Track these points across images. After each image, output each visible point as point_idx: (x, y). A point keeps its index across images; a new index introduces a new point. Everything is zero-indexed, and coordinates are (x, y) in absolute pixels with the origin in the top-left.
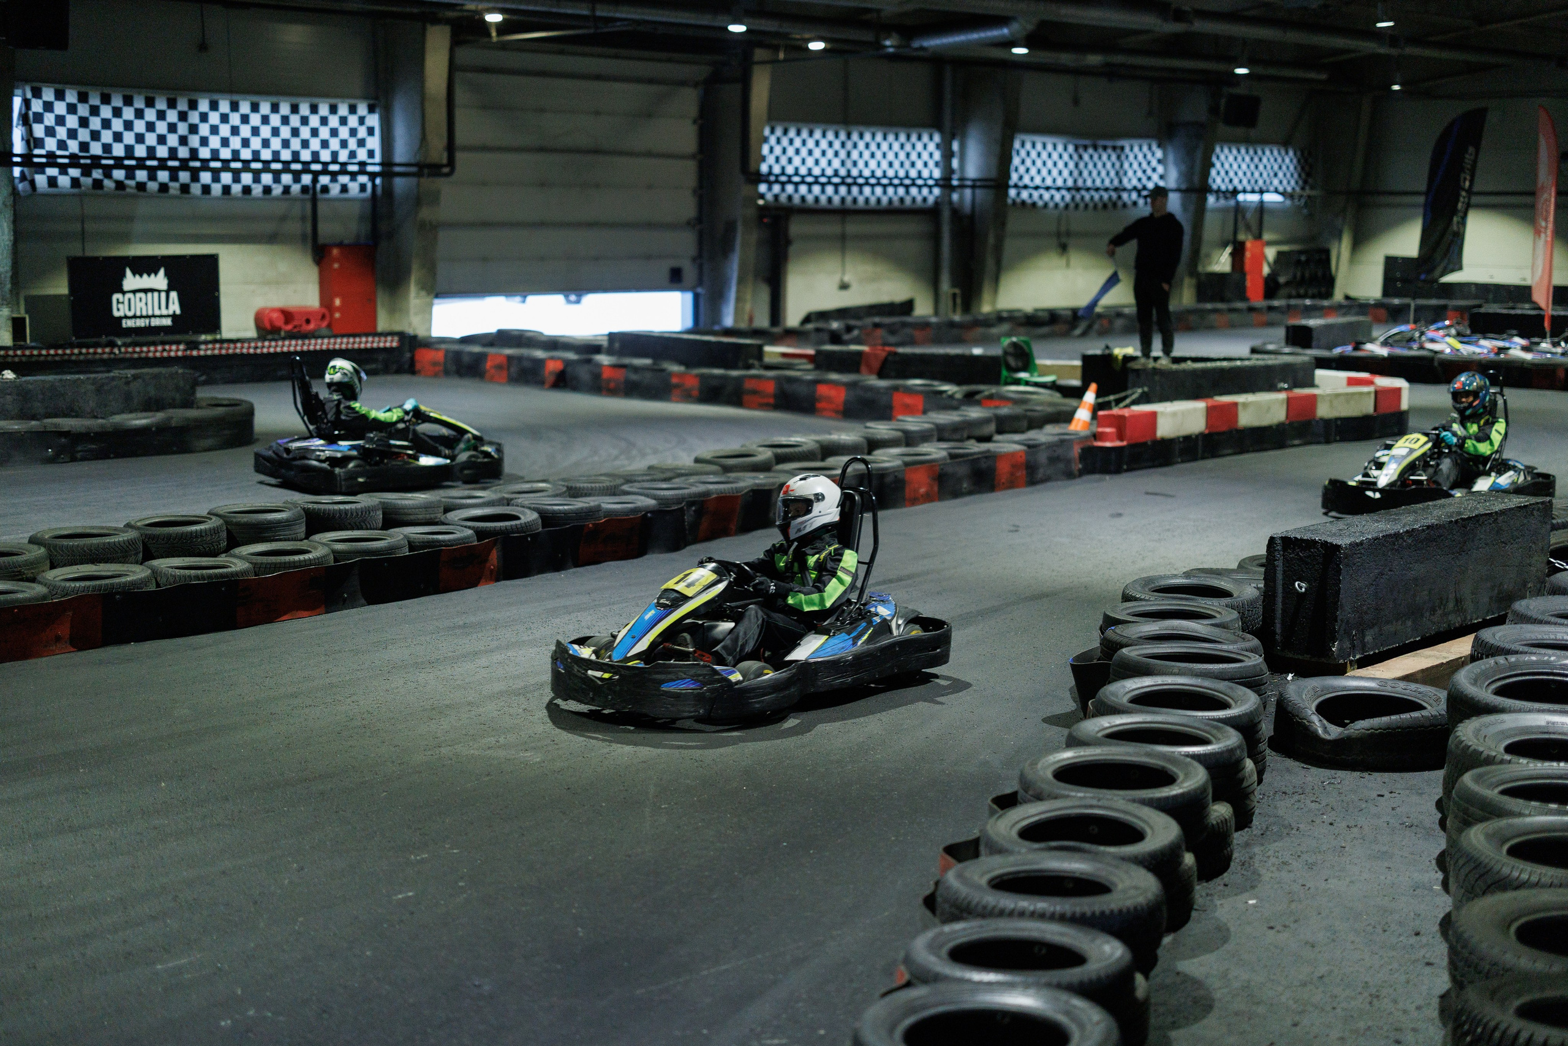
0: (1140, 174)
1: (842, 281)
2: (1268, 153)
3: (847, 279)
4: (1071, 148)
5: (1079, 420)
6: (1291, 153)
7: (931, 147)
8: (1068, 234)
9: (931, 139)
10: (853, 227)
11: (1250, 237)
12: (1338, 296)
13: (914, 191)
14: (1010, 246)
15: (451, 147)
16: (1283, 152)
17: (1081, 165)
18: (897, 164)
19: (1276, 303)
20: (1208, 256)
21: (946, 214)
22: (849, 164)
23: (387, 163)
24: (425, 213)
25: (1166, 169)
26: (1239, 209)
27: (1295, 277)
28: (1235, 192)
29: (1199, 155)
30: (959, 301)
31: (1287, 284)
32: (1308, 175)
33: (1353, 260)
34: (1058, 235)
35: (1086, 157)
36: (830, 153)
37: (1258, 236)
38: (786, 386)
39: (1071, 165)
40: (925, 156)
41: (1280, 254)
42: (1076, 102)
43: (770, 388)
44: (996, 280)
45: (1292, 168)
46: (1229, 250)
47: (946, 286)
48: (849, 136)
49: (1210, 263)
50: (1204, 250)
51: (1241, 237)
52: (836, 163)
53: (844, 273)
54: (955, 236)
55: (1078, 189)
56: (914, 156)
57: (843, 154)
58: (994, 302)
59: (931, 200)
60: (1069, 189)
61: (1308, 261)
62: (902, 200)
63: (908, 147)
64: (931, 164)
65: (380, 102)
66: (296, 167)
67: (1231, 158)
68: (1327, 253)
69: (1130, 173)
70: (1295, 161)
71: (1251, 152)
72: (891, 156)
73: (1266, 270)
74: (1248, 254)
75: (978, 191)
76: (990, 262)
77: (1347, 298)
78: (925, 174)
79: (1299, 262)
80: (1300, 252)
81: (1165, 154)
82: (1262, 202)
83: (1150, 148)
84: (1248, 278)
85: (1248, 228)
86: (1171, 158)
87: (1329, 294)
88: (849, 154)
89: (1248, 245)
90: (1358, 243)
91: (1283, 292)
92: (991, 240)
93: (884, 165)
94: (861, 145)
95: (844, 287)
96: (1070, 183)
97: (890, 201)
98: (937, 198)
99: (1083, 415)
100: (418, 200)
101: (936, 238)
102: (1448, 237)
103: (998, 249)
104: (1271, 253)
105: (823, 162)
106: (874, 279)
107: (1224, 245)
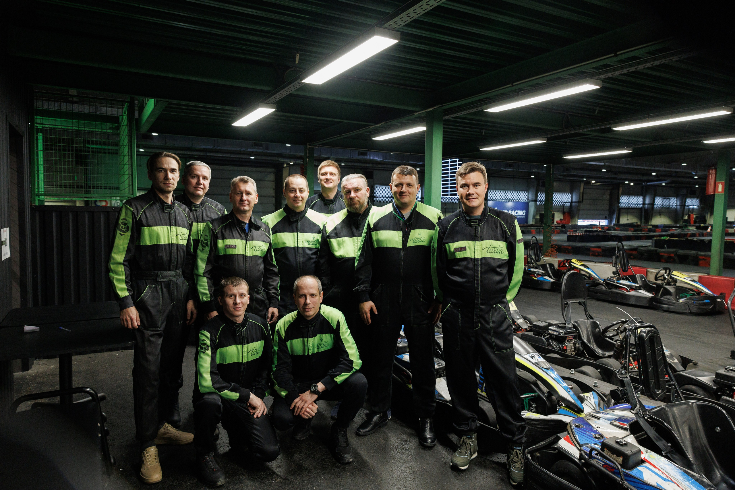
1: (627, 219)
4: (663, 199)
8: (659, 212)
9: (642, 197)
10: (630, 211)
13: (639, 205)
15: (583, 199)
17: (664, 202)
18: (637, 201)
21: (643, 209)
23: (572, 201)
24: (579, 208)
26: (689, 209)
29: (684, 199)
30: (645, 223)
39: (662, 201)
40: (641, 200)
44: (651, 220)
47: (643, 220)
51: (690, 213)
54: (645, 212)
55: (664, 205)
58: (651, 223)
59: (641, 207)
60: (661, 205)
63: (638, 199)
65: (572, 194)
66: (562, 202)
75: (649, 206)
76: (650, 217)
78: (640, 203)
81: (677, 199)
88: (629, 200)
89: (691, 215)
92: (651, 213)
93: (635, 201)
94: (631, 198)
97: (636, 207)
100: (579, 206)
101: (641, 213)
103: (652, 215)
106: (632, 219)
107: (686, 215)
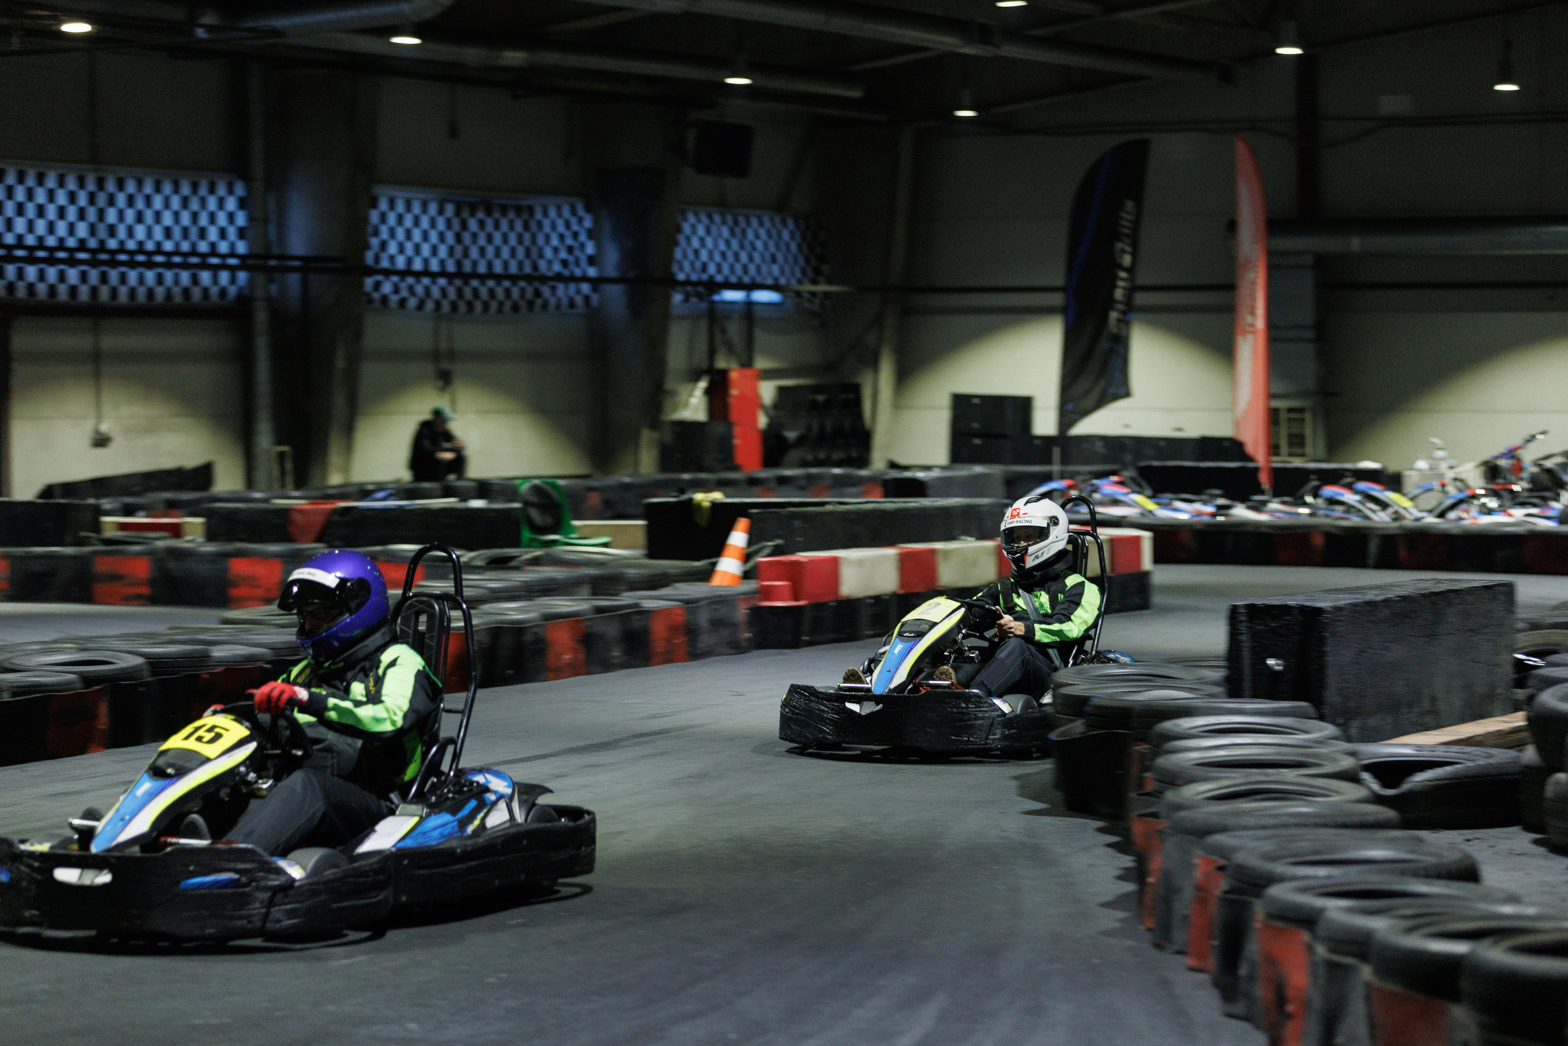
0: (563, 255)
1: (97, 432)
2: (754, 222)
3: (104, 427)
4: (450, 209)
5: (725, 573)
6: (791, 224)
7: (231, 204)
8: (452, 355)
9: (231, 192)
10: (112, 341)
11: (734, 365)
12: (878, 463)
13: (205, 276)
14: (370, 372)
16: (777, 220)
17: (467, 238)
18: (177, 232)
19: (788, 472)
20: (673, 394)
21: (261, 317)
22: (102, 232)
25: (599, 247)
26: (717, 316)
27: (809, 428)
28: (714, 286)
30: (289, 465)
31: (800, 442)
32: (821, 259)
33: (898, 405)
34: (436, 356)
35: (473, 225)
36: (72, 213)
37: (747, 363)
38: (172, 565)
39: (450, 237)
40: (222, 219)
41: (781, 390)
42: (454, 132)
43: (142, 570)
44: (349, 430)
45: (794, 247)
46: (703, 384)
47: (265, 440)
48: (101, 184)
49: (675, 408)
50: (669, 385)
51: (721, 363)
52: (82, 230)
53: (99, 418)
54: (278, 354)
55: (466, 278)
56: (203, 220)
57: (92, 214)
58: (346, 469)
59: (232, 291)
60: (450, 276)
61: (828, 404)
62: (186, 292)
63: (195, 205)
64: (232, 232)
67: (701, 231)
68: (855, 389)
69: (549, 253)
70: (798, 235)
71: (729, 218)
72: (167, 219)
73: (762, 421)
74: (734, 392)
75: (312, 279)
76: (339, 400)
77: (893, 465)
78: (223, 247)
79: (814, 405)
80: (816, 389)
81: (596, 221)
82: (750, 305)
83: (574, 212)
84: (737, 430)
85: (730, 349)
86: (607, 227)
87: (863, 461)
88: (101, 215)
89: (734, 375)
90: (905, 375)
91: (794, 455)
92: (340, 363)
93: (158, 233)
94: (121, 200)
95: (101, 441)
96: (451, 267)
97: (169, 295)
98: (241, 289)
99: (729, 566)
101: (244, 358)
102: (1104, 344)
103: (352, 377)
104: (767, 391)
105: (61, 228)
106: (149, 429)
107: (695, 377)
